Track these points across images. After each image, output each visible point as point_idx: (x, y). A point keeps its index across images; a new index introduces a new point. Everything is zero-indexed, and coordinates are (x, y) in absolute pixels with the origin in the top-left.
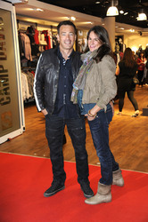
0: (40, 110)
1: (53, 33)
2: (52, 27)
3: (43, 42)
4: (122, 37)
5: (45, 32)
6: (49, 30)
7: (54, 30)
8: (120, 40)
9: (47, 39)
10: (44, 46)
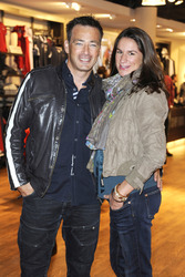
0: (17, 184)
1: (34, 31)
2: (32, 20)
3: (15, 49)
4: (167, 46)
5: (19, 30)
6: (27, 25)
7: (36, 26)
8: (164, 52)
9: (23, 42)
10: (17, 56)
